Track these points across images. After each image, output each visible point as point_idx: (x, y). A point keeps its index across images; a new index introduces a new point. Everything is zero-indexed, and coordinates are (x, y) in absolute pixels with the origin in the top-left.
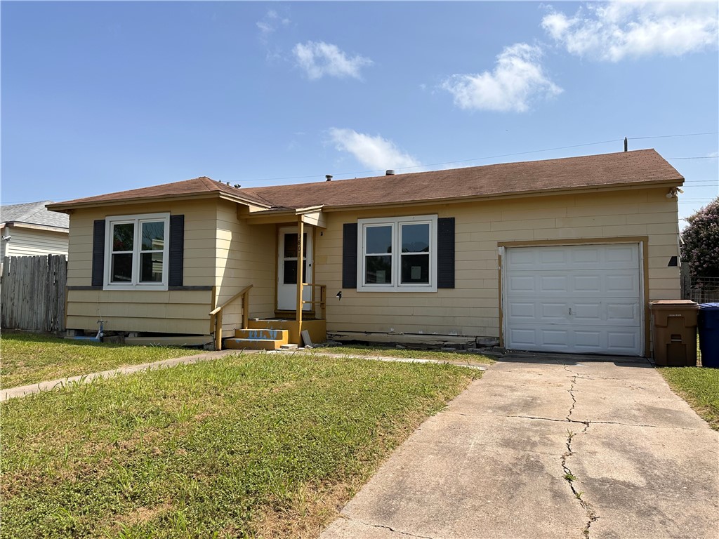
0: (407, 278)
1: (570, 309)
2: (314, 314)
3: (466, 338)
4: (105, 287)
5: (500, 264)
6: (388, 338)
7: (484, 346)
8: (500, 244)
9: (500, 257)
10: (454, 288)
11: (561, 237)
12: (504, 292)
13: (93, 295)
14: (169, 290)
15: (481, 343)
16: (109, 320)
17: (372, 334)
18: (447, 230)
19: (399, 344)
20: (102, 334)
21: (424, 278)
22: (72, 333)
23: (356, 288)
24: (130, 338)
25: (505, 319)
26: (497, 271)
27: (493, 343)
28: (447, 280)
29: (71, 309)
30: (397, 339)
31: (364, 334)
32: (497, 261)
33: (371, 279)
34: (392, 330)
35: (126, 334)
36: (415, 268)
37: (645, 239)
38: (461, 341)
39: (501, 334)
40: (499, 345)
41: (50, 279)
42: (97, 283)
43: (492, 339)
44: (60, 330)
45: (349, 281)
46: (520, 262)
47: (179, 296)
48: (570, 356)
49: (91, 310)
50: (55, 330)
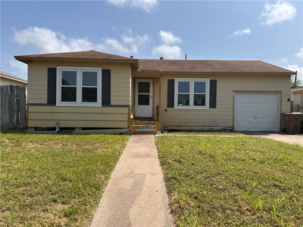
0: (196, 104)
1: (256, 116)
3: (220, 127)
4: (57, 104)
5: (234, 99)
6: (188, 128)
7: (227, 130)
8: (234, 91)
9: (234, 96)
10: (216, 108)
11: (255, 90)
12: (235, 110)
13: (50, 108)
14: (102, 106)
15: (226, 129)
16: (60, 122)
17: (181, 127)
18: (213, 84)
19: (194, 130)
20: (59, 129)
21: (203, 104)
22: (33, 129)
23: (174, 107)
24: (76, 131)
25: (235, 119)
26: (232, 102)
27: (230, 129)
28: (213, 105)
29: (31, 116)
30: (192, 128)
31: (177, 127)
32: (233, 98)
34: (190, 125)
35: (73, 129)
36: (200, 101)
37: (281, 92)
38: (218, 128)
39: (233, 125)
40: (232, 129)
41: (12, 100)
42: (52, 101)
43: (230, 127)
44: (22, 128)
45: (171, 104)
46: (240, 99)
48: (257, 133)
49: (49, 116)
50: (18, 128)
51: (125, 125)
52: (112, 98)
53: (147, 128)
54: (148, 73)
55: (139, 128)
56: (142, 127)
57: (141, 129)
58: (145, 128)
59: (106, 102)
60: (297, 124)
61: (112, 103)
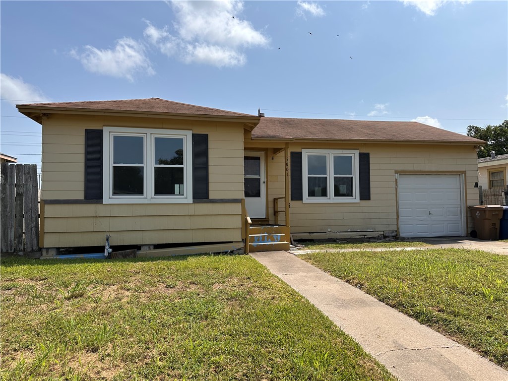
0: (337, 193)
1: (430, 212)
2: (268, 221)
3: (378, 233)
4: (106, 200)
5: (396, 184)
6: (327, 236)
7: (388, 237)
8: (396, 172)
9: (396, 180)
10: (370, 199)
11: (427, 169)
12: (400, 202)
13: (90, 209)
14: (194, 202)
15: (387, 235)
16: (112, 235)
17: (315, 234)
18: (364, 160)
19: (338, 239)
20: (110, 250)
21: (350, 194)
22: (54, 252)
23: (302, 200)
24: (143, 252)
25: (400, 218)
26: (395, 189)
27: (393, 234)
28: (365, 194)
29: (49, 226)
30: (333, 236)
31: (308, 234)
32: (395, 183)
33: (312, 194)
34: (329, 230)
35: (138, 247)
36: (343, 188)
37: (465, 172)
38: (375, 234)
39: (398, 228)
40: (397, 235)
41: (8, 193)
42: (93, 194)
43: (392, 232)
44: (29, 250)
45: (297, 195)
46: (406, 183)
47: (203, 208)
48: (433, 239)
49: (88, 225)
50: (20, 251)
51: (237, 236)
52: (212, 187)
53: (270, 240)
54: (268, 141)
55: (256, 240)
56: (261, 238)
57: (258, 241)
58: (266, 239)
59: (201, 193)
60: (494, 224)
61: (212, 196)
